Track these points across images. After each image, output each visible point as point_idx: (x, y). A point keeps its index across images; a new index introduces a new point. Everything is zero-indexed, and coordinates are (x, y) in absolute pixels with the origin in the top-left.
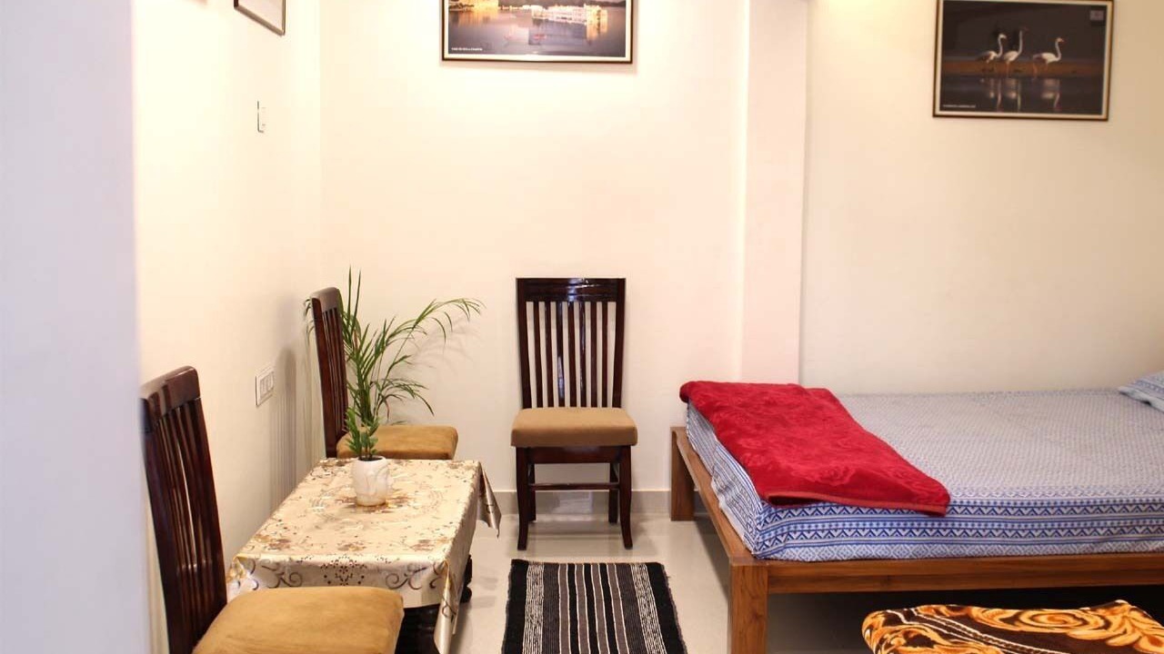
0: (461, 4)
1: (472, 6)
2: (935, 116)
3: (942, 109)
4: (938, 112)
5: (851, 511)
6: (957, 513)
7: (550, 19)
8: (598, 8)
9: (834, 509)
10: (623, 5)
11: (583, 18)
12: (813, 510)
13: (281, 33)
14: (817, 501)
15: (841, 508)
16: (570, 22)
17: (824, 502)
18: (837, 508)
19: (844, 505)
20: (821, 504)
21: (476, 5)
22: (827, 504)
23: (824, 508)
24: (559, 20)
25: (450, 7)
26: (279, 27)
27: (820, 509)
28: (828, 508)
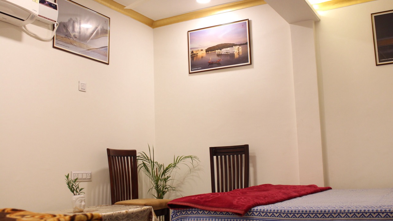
0: (194, 54)
1: (198, 54)
2: (377, 65)
3: (380, 62)
4: (378, 63)
5: (206, 213)
6: (255, 215)
7: (222, 53)
8: (238, 46)
9: (199, 211)
10: (246, 43)
11: (233, 51)
12: (191, 212)
13: (108, 64)
14: (192, 208)
15: (202, 211)
16: (229, 53)
17: (195, 208)
18: (201, 211)
19: (203, 210)
20: (194, 209)
21: (198, 53)
22: (196, 209)
23: (195, 211)
24: (225, 53)
25: (191, 55)
26: (107, 62)
27: (193, 211)
28: (197, 211)
